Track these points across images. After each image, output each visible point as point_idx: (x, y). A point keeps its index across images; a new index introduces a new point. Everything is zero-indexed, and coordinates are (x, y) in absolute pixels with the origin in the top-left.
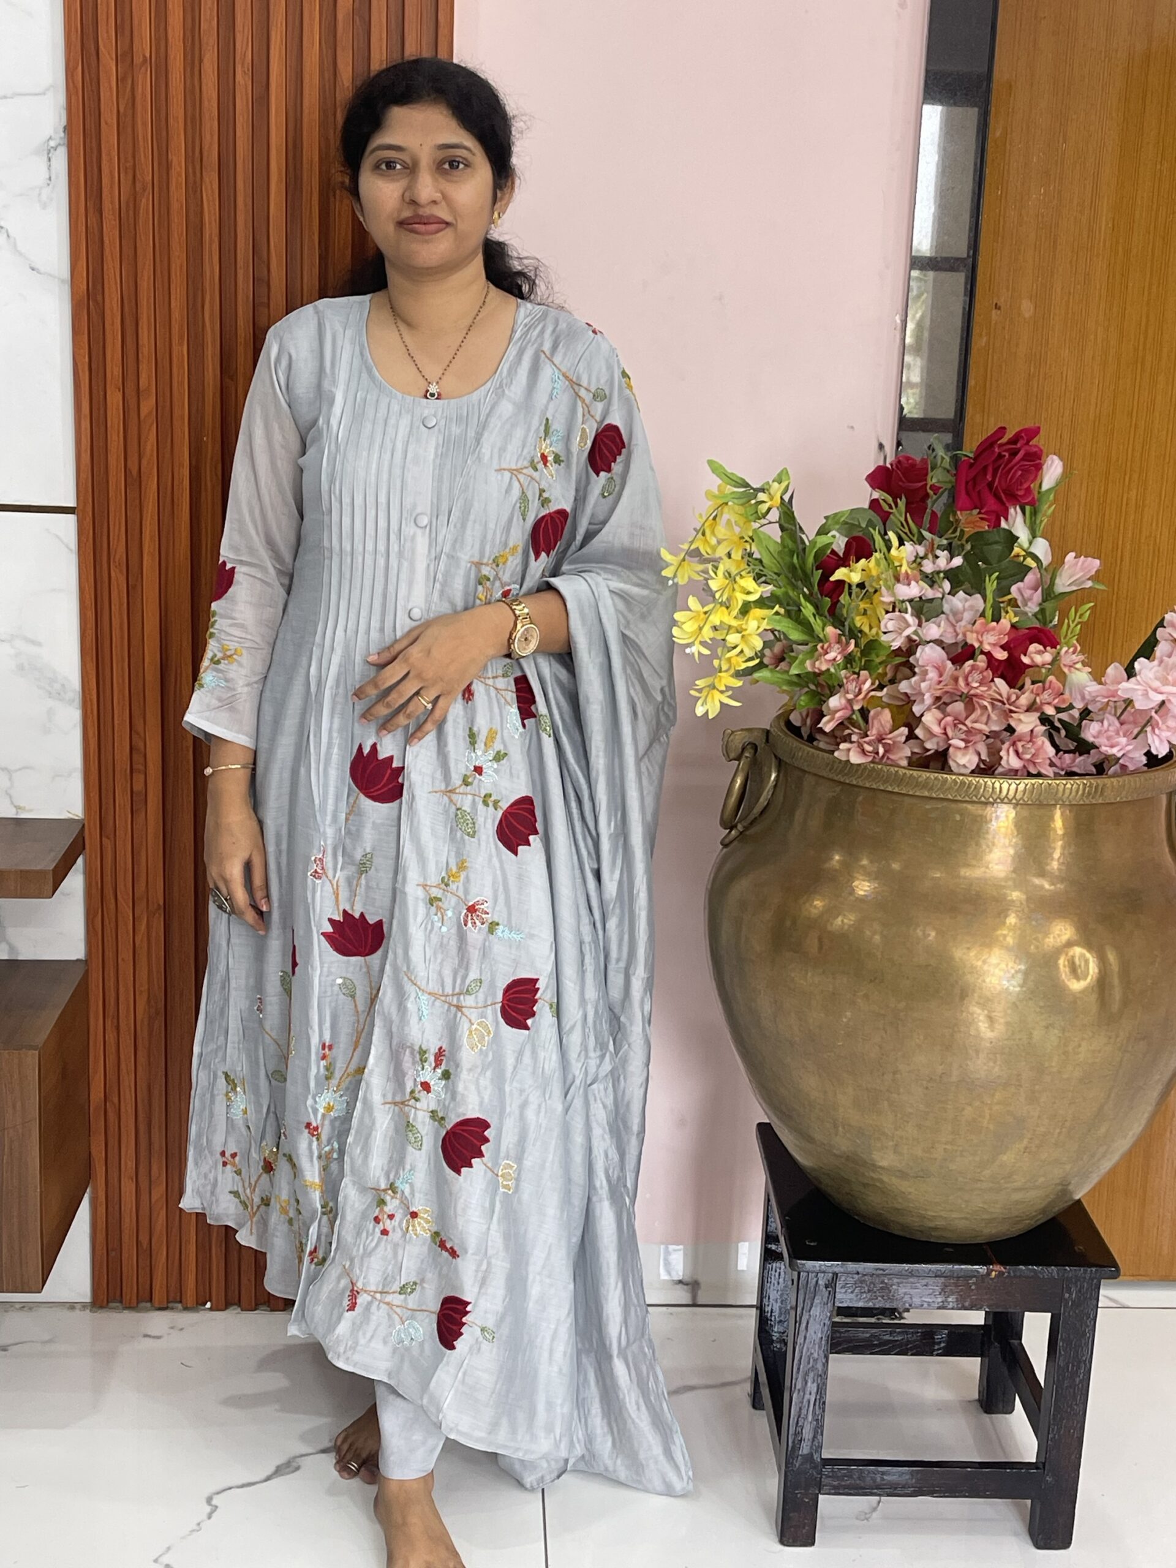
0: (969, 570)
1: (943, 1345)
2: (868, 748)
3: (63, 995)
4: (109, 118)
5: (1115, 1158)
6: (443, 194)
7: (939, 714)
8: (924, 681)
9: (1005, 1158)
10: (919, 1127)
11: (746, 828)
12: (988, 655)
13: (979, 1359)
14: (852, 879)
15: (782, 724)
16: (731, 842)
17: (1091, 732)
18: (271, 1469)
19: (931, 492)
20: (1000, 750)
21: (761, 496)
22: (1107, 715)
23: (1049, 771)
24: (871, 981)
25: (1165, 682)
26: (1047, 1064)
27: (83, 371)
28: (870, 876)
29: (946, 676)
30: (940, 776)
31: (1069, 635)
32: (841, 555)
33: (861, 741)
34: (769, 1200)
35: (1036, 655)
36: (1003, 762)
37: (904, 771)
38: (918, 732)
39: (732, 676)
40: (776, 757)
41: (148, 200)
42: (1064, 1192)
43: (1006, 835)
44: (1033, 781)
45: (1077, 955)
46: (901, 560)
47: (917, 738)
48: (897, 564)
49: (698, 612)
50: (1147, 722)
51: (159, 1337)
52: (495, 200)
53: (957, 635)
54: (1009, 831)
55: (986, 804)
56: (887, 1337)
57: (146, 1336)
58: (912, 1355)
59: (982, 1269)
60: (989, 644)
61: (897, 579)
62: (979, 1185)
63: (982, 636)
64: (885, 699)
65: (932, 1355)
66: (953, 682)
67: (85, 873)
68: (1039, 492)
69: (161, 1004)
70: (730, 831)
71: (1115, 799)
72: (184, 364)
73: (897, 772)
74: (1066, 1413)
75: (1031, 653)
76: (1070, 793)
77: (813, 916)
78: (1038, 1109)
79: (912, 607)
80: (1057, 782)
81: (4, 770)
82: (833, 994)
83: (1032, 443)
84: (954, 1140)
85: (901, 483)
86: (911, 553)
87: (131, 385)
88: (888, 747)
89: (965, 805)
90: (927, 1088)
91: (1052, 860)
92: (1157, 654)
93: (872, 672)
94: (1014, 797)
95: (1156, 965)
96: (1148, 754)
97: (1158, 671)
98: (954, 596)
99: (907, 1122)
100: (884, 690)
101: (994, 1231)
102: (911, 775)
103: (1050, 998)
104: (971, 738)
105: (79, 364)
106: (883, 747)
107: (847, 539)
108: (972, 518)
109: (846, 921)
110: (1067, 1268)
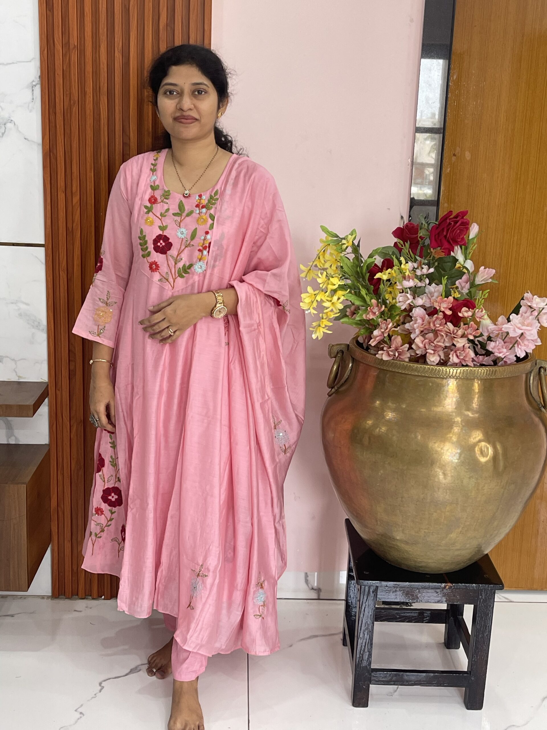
0: (437, 274)
1: (428, 618)
2: (391, 353)
3: (38, 459)
4: (59, 72)
5: (502, 536)
6: (194, 105)
7: (422, 338)
8: (416, 323)
9: (452, 536)
10: (413, 522)
11: (339, 388)
12: (443, 312)
13: (444, 625)
14: (383, 411)
15: (355, 342)
16: (332, 394)
17: (491, 346)
18: (128, 671)
19: (420, 239)
20: (449, 354)
21: (344, 241)
22: (498, 339)
23: (471, 364)
24: (391, 457)
25: (523, 324)
26: (469, 494)
27: (48, 184)
28: (394, 410)
29: (425, 322)
30: (422, 366)
31: (479, 304)
32: (380, 267)
33: (388, 350)
35: (465, 313)
36: (451, 360)
37: (407, 364)
38: (413, 346)
39: (328, 321)
40: (352, 357)
41: (76, 108)
42: (479, 549)
43: (453, 393)
44: (464, 369)
45: (483, 446)
46: (406, 270)
47: (412, 349)
48: (404, 271)
49: (311, 294)
50: (515, 342)
51: (81, 611)
52: (219, 108)
53: (430, 303)
54: (454, 391)
55: (443, 378)
56: (404, 615)
57: (75, 611)
58: (414, 622)
59: (442, 585)
60: (444, 308)
61: (404, 278)
62: (440, 548)
63: (440, 304)
64: (399, 331)
65: (423, 623)
66: (428, 325)
67: (49, 406)
68: (468, 240)
69: (82, 464)
70: (332, 390)
71: (501, 376)
72: (92, 180)
73: (403, 364)
74: (480, 649)
75: (463, 312)
76: (481, 374)
77: (367, 428)
78: (466, 514)
79: (410, 291)
80: (475, 369)
81: (13, 360)
82: (375, 462)
83: (465, 218)
84: (429, 528)
85: (407, 235)
86: (411, 266)
87: (69, 190)
88: (400, 353)
89: (434, 379)
90: (416, 505)
91: (473, 403)
92: (520, 312)
93: (393, 319)
94: (455, 375)
95: (519, 451)
96: (516, 356)
97: (520, 320)
98: (430, 285)
99: (408, 519)
100: (399, 327)
101: (448, 568)
102: (410, 365)
103: (471, 465)
104: (437, 349)
105: (46, 181)
106: (398, 353)
107: (383, 259)
108: (437, 251)
109: (381, 430)
110: (480, 585)
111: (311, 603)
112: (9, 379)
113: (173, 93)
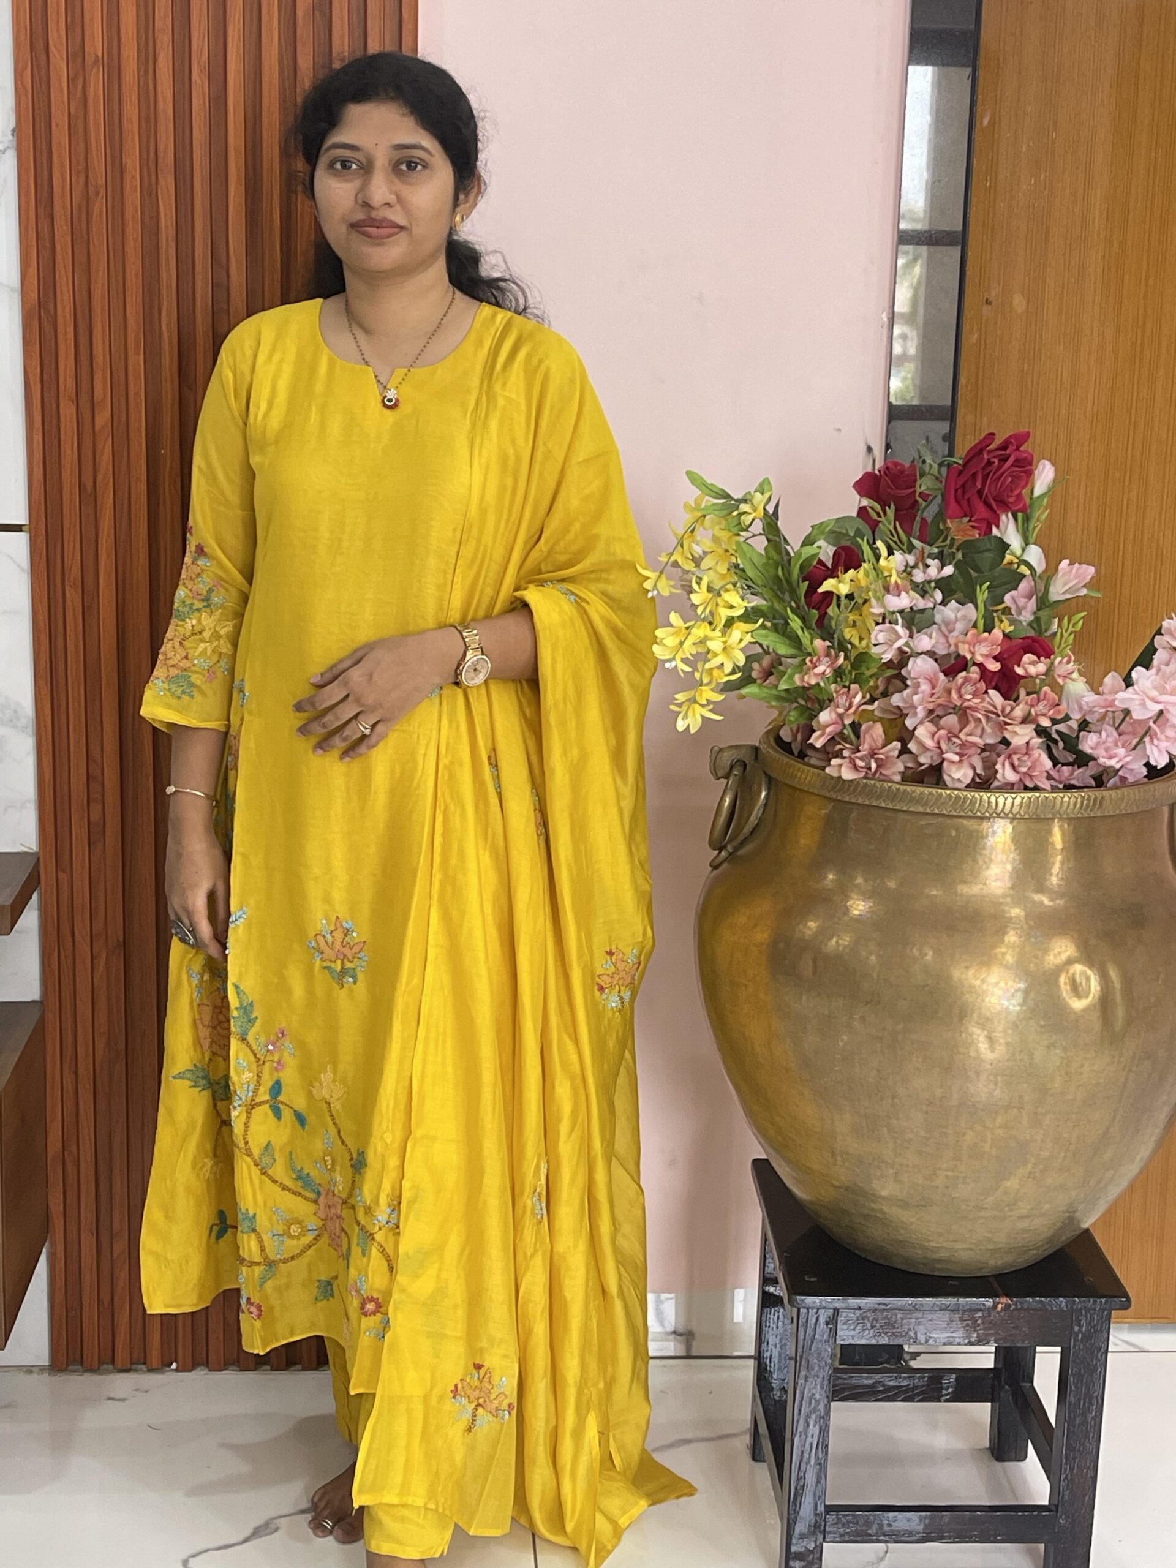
0: (961, 580)
1: (950, 1390)
2: (860, 763)
3: (20, 1037)
4: (60, 121)
5: (1124, 1183)
7: (932, 728)
8: (916, 693)
9: (1008, 1184)
10: (920, 1153)
11: (736, 849)
12: (981, 666)
13: (989, 1404)
14: (847, 898)
15: (772, 740)
16: (721, 863)
17: (1089, 743)
18: (248, 1532)
19: (920, 499)
20: (995, 764)
21: (744, 507)
22: (1105, 726)
23: (1046, 784)
24: (867, 1003)
25: (1163, 691)
26: (1049, 1085)
27: (35, 381)
28: (866, 896)
29: (939, 689)
30: (934, 791)
31: (1063, 645)
32: (829, 565)
33: (853, 756)
34: (766, 1240)
35: (1030, 666)
36: (999, 776)
37: (898, 786)
38: (912, 746)
39: (712, 690)
40: (766, 775)
41: (101, 204)
42: (1071, 1220)
43: (1004, 851)
44: (1030, 795)
45: (1078, 972)
46: (890, 570)
47: (910, 752)
48: (886, 574)
49: (680, 628)
50: (1146, 733)
51: (123, 1400)
53: (950, 646)
54: (1007, 847)
55: (982, 818)
56: (891, 1384)
57: (110, 1398)
58: (919, 1401)
59: (989, 1302)
60: (982, 655)
61: (887, 589)
62: (982, 1214)
63: (974, 647)
64: (876, 713)
65: (940, 1401)
66: (945, 695)
67: (40, 909)
68: (1031, 498)
69: (122, 1046)
70: (720, 853)
71: (1114, 812)
72: (140, 374)
73: (890, 787)
74: (1079, 1450)
75: (1025, 663)
76: (1068, 806)
77: (807, 937)
78: (1042, 1132)
79: (902, 618)
80: (1055, 795)
82: (829, 1017)
83: (1022, 448)
84: (956, 1166)
85: (889, 490)
86: (901, 562)
87: (84, 398)
88: (880, 763)
89: (960, 820)
90: (927, 1113)
91: (1051, 875)
92: (1155, 662)
93: (862, 685)
94: (1011, 811)
95: (1160, 982)
96: (1147, 765)
97: (1155, 680)
98: (945, 606)
99: (908, 1148)
100: (876, 703)
101: (1000, 1262)
102: (905, 790)
103: (1050, 1017)
104: (966, 752)
105: (31, 376)
106: (876, 762)
107: (835, 548)
108: (962, 526)
109: (840, 942)
110: (1077, 1300)
111: (671, 1366)
113: (350, 167)
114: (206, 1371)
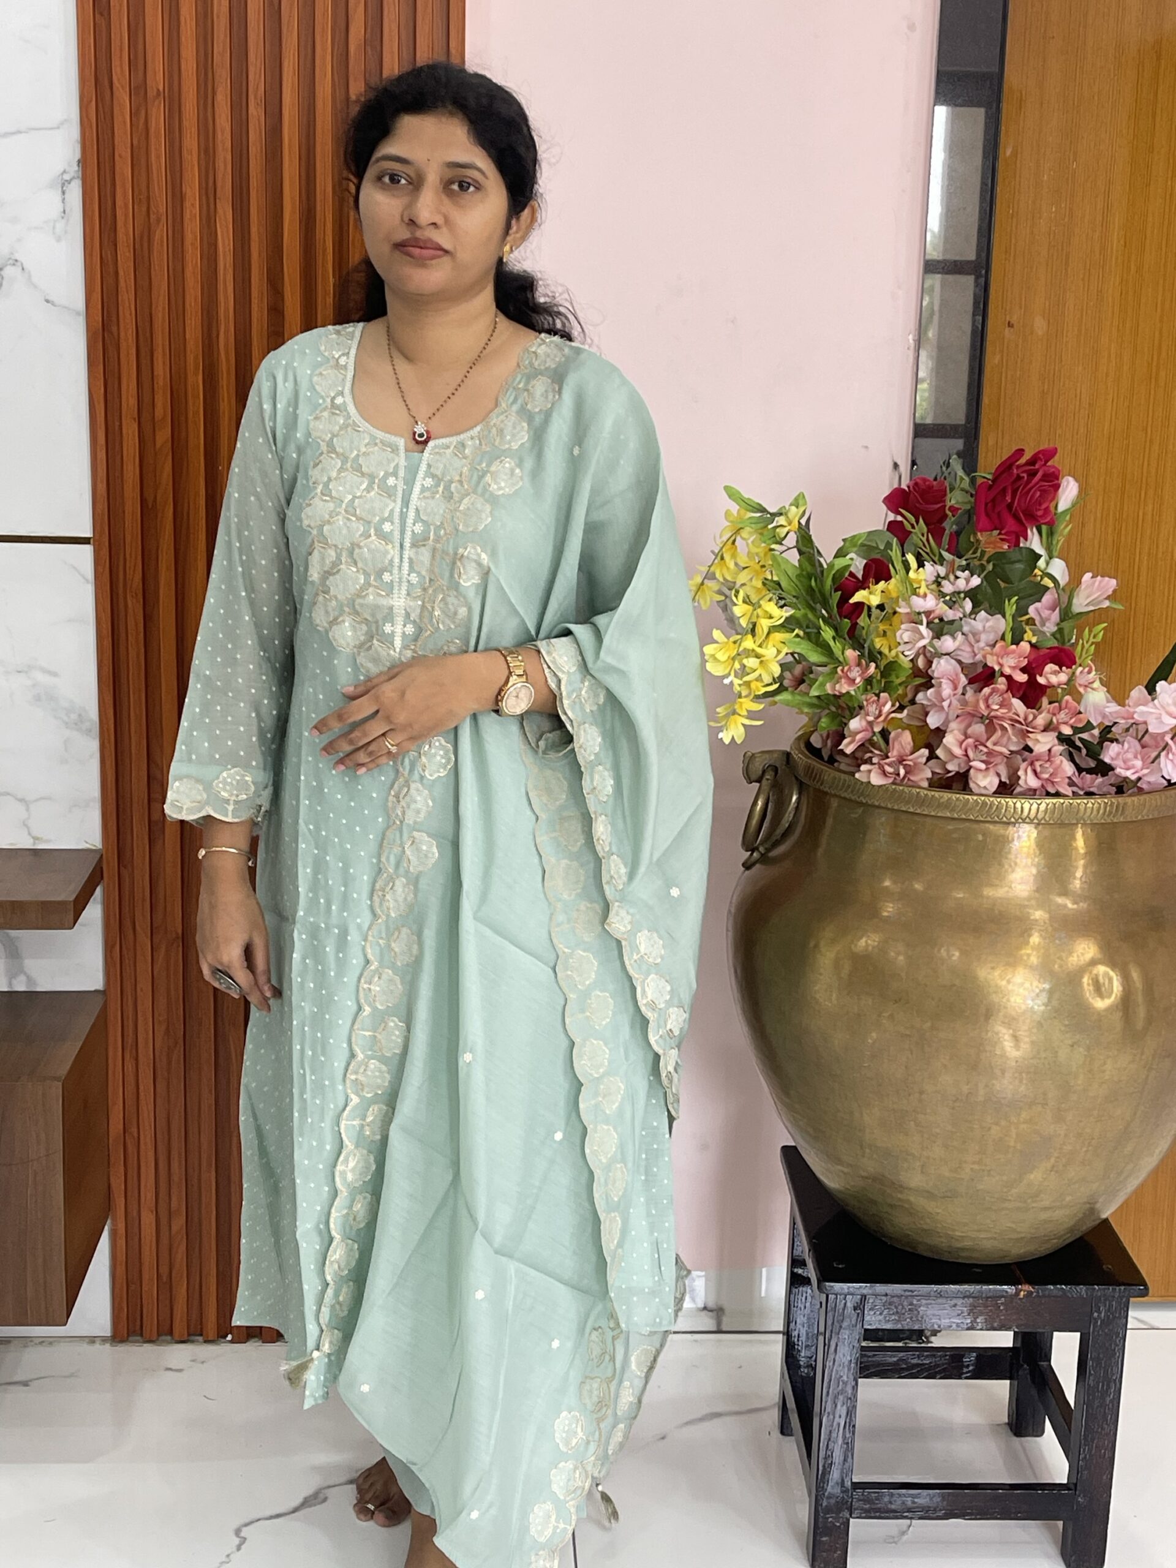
0: (989, 590)
1: (971, 1368)
2: (889, 769)
3: (84, 1025)
4: (123, 152)
5: (1142, 1175)
7: (959, 736)
9: (1032, 1176)
10: (946, 1146)
11: (768, 850)
12: (1009, 678)
13: (1008, 1382)
15: (802, 746)
16: (753, 864)
17: (1111, 753)
18: (299, 1502)
19: (949, 514)
20: (1018, 770)
21: (781, 520)
22: (1129, 738)
23: (1067, 790)
24: (896, 1002)
26: (1072, 1083)
27: (99, 403)
28: (895, 897)
30: (961, 797)
31: (1084, 655)
32: (860, 576)
33: (882, 762)
34: (794, 1224)
35: (1052, 675)
36: (1021, 782)
37: (926, 792)
38: (939, 752)
39: (753, 701)
40: (796, 778)
41: (162, 232)
42: (1092, 1210)
43: (1028, 855)
44: (1054, 801)
45: (1101, 973)
46: (919, 582)
47: (937, 758)
48: (915, 586)
51: (180, 1370)
52: (508, 227)
53: (976, 655)
54: (1032, 851)
55: (1009, 824)
56: (915, 1361)
57: (168, 1369)
58: (941, 1378)
59: (1009, 1289)
60: (1010, 667)
62: (1006, 1205)
63: (1002, 658)
64: (905, 721)
65: (960, 1378)
67: (103, 903)
68: (1055, 514)
69: (180, 1033)
70: (752, 854)
71: (1137, 817)
72: (199, 395)
73: (918, 793)
74: (1097, 1431)
75: (1047, 673)
76: (1092, 812)
78: (1065, 1127)
79: (927, 620)
80: (1078, 801)
81: (21, 800)
82: (859, 1015)
83: (1049, 463)
84: (981, 1160)
85: (918, 505)
86: (932, 574)
87: (146, 415)
88: (908, 769)
89: (987, 825)
90: (953, 1108)
91: (1074, 879)
93: (892, 693)
94: (1036, 817)
98: (974, 616)
99: (935, 1142)
100: (906, 712)
101: (1022, 1251)
102: (933, 796)
103: (1075, 1017)
104: (992, 760)
105: (94, 396)
106: (904, 768)
107: (865, 561)
108: (993, 539)
109: (869, 942)
110: (1096, 1287)
111: (703, 1342)
112: (11, 844)
114: (260, 1343)
